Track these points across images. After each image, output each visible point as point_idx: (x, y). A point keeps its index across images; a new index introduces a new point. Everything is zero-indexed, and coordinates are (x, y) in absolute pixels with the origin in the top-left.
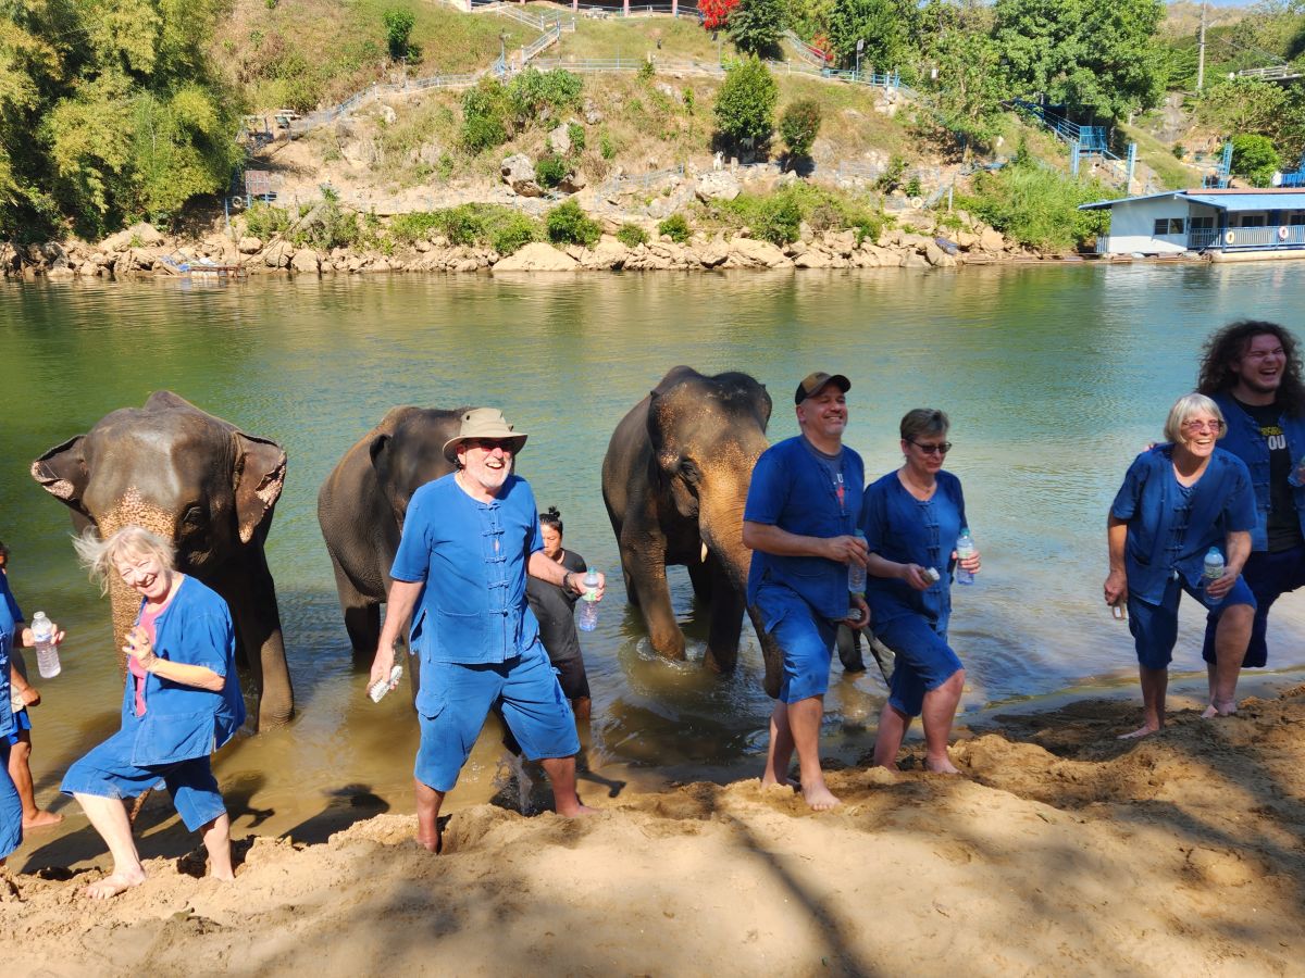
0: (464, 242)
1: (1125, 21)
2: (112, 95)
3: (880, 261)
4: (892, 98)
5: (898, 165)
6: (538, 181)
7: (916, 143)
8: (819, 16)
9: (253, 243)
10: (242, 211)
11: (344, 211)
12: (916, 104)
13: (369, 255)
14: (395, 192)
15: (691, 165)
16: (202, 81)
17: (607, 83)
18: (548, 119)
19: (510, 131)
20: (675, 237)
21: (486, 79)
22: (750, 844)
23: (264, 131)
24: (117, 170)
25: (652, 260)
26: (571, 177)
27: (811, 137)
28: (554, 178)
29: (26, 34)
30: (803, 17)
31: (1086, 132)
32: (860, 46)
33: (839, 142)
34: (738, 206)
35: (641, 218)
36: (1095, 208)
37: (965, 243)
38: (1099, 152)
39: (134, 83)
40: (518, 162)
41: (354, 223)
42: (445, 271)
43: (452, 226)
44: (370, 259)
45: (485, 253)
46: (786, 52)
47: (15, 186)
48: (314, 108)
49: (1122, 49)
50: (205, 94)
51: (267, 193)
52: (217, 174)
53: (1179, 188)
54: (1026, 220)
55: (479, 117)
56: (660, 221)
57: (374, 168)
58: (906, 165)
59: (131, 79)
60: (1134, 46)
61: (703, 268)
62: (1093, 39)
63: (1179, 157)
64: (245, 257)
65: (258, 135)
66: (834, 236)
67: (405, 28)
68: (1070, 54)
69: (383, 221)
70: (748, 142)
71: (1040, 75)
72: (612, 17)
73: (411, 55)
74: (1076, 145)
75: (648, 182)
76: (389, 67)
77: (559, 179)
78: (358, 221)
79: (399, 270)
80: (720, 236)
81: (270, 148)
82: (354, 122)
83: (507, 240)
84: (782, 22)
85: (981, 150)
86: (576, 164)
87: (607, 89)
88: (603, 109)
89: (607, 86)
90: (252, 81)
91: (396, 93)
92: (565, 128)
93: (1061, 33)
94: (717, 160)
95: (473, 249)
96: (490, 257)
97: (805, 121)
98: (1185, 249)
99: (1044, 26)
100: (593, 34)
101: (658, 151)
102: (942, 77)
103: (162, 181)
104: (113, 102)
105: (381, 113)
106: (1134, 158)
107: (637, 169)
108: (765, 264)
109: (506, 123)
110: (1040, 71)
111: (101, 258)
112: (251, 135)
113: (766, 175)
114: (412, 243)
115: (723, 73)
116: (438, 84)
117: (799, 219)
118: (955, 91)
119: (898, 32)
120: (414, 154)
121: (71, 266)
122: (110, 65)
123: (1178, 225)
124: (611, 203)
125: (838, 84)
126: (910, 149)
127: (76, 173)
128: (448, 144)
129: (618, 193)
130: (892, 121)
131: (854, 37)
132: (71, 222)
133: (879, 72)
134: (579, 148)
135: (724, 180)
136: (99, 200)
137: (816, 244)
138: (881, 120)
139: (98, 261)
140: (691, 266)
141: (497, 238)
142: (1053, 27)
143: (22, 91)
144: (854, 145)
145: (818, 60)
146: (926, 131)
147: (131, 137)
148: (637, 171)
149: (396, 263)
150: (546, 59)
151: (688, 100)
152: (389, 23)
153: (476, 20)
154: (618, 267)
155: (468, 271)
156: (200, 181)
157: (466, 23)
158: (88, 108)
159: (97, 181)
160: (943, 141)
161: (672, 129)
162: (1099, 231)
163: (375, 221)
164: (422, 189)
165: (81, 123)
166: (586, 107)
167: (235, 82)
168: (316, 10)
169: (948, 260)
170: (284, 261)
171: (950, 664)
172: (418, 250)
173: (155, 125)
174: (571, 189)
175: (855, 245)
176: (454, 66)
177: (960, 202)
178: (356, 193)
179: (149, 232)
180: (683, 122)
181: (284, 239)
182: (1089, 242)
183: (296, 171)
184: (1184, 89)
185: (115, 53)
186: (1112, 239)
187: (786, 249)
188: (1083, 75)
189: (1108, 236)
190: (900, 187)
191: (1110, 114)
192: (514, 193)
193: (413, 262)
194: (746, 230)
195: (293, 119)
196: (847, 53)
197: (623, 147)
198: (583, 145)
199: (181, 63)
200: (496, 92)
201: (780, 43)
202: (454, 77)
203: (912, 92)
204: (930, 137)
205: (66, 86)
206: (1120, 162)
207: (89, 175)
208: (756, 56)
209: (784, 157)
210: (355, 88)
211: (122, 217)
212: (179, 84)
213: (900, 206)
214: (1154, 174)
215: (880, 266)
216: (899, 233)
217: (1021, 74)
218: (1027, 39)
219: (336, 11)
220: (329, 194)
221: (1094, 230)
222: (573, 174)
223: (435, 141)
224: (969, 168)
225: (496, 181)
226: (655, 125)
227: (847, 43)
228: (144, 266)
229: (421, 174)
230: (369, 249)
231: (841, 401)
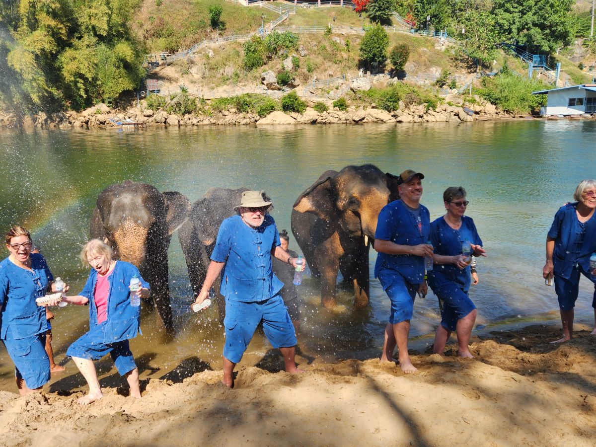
0: (244, 111)
1: (556, 5)
2: (88, 46)
3: (437, 118)
4: (443, 43)
5: (446, 74)
6: (278, 83)
7: (454, 64)
8: (409, 5)
9: (150, 112)
10: (145, 97)
11: (190, 97)
12: (454, 45)
13: (201, 117)
14: (213, 89)
15: (348, 75)
16: (127, 39)
17: (310, 38)
18: (283, 55)
19: (265, 60)
20: (341, 108)
21: (255, 36)
22: (375, 388)
23: (155, 61)
24: (90, 79)
25: (330, 119)
26: (293, 81)
27: (405, 61)
28: (285, 81)
29: (51, 19)
30: (401, 6)
31: (536, 58)
32: (428, 19)
33: (418, 63)
34: (370, 94)
35: (325, 99)
36: (540, 93)
37: (477, 110)
38: (542, 67)
39: (98, 40)
40: (269, 74)
41: (194, 103)
42: (235, 124)
43: (238, 104)
44: (201, 119)
45: (253, 116)
46: (394, 22)
47: (46, 88)
48: (177, 51)
49: (554, 18)
50: (129, 45)
51: (156, 89)
52: (134, 81)
53: (581, 84)
54: (507, 99)
55: (251, 54)
56: (334, 101)
57: (204, 78)
58: (450, 74)
59: (97, 39)
60: (560, 17)
61: (353, 122)
62: (540, 13)
63: (581, 69)
64: (146, 118)
65: (152, 64)
66: (415, 107)
67: (218, 14)
68: (529, 20)
69: (208, 102)
70: (375, 64)
71: (515, 31)
72: (312, 7)
73: (221, 26)
74: (531, 64)
75: (328, 83)
76: (211, 32)
77: (287, 82)
78: (196, 102)
79: (214, 124)
80: (361, 107)
81: (158, 69)
82: (195, 57)
83: (264, 110)
84: (392, 8)
85: (485, 67)
86: (295, 75)
87: (310, 41)
88: (308, 49)
89: (310, 39)
90: (150, 39)
91: (214, 44)
92: (290, 59)
93: (525, 11)
94: (361, 73)
95: (248, 114)
96: (255, 118)
97: (402, 54)
98: (584, 113)
99: (516, 8)
100: (303, 15)
101: (333, 69)
102: (467, 33)
103: (110, 84)
104: (88, 49)
105: (207, 52)
106: (559, 69)
107: (324, 77)
108: (382, 121)
109: (263, 56)
110: (514, 28)
111: (83, 119)
112: (149, 63)
113: (383, 80)
114: (220, 112)
115: (364, 32)
116: (233, 39)
117: (399, 100)
118: (473, 39)
119: (446, 12)
120: (222, 71)
121: (70, 123)
122: (88, 32)
123: (580, 101)
124: (311, 93)
125: (417, 36)
126: (451, 66)
127: (72, 81)
128: (237, 66)
129: (314, 88)
130: (443, 53)
131: (425, 14)
132: (70, 103)
133: (437, 31)
134: (297, 68)
135: (363, 81)
136: (82, 93)
137: (406, 111)
138: (438, 53)
139: (82, 120)
140: (348, 122)
141: (259, 109)
142: (521, 8)
143: (49, 45)
144: (425, 65)
145: (408, 26)
146: (459, 58)
147: (96, 65)
148: (323, 78)
149: (213, 121)
150: (282, 27)
151: (347, 45)
152: (211, 12)
153: (250, 9)
154: (314, 122)
155: (246, 124)
156: (126, 84)
157: (246, 11)
158: (78, 52)
159: (81, 84)
160: (468, 63)
161: (339, 58)
162: (542, 104)
163: (204, 102)
164: (225, 87)
165: (75, 59)
166: (300, 49)
167: (142, 39)
168: (179, 6)
169: (469, 118)
170: (163, 120)
171: (470, 307)
172: (223, 115)
173: (107, 59)
174: (293, 86)
175: (425, 112)
176: (240, 31)
177: (475, 91)
178: (195, 89)
179: (104, 107)
180: (345, 55)
181: (163, 110)
182: (537, 110)
183: (169, 80)
184: (584, 37)
185: (90, 27)
186: (548, 108)
187: (392, 113)
188: (535, 31)
189: (546, 107)
190: (447, 84)
191: (548, 49)
192: (267, 88)
193: (221, 120)
194: (374, 105)
195: (168, 56)
196: (422, 22)
197: (317, 67)
198: (298, 66)
199: (119, 31)
200: (259, 42)
201: (391, 18)
202: (240, 36)
203: (453, 40)
204: (461, 61)
205: (68, 42)
206: (553, 71)
207: (78, 82)
208: (379, 24)
209: (392, 70)
210: (196, 41)
211: (93, 100)
212: (118, 40)
213: (446, 93)
214: (569, 77)
215: (437, 121)
216: (446, 106)
217: (505, 31)
218: (508, 14)
219: (187, 7)
220: (184, 90)
221: (539, 104)
222: (294, 79)
223: (231, 65)
224: (480, 75)
225: (259, 83)
226: (332, 57)
227: (422, 17)
228: (101, 123)
229: (225, 80)
230: (201, 115)
231: (419, 184)
